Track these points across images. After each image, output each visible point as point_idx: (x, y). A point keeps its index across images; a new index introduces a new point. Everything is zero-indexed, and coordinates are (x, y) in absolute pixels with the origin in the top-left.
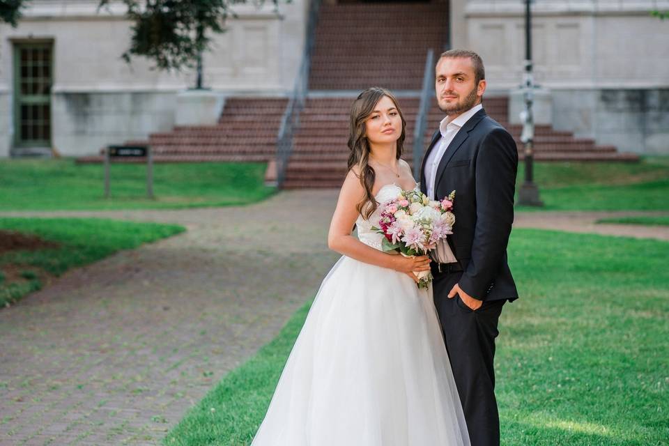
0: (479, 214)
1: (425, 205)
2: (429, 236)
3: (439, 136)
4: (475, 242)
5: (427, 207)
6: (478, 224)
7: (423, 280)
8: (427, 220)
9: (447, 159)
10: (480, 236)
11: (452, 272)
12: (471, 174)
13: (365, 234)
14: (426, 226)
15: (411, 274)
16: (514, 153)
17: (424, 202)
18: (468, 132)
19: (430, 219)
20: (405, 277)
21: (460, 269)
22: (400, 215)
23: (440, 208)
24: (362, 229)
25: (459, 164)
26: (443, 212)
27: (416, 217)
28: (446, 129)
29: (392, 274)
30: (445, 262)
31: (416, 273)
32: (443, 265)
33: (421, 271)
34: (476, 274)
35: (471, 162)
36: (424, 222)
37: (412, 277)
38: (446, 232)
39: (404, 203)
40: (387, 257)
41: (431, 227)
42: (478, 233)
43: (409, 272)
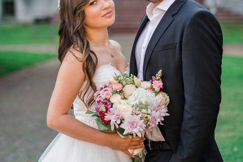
0: (186, 96)
1: (137, 87)
2: (148, 121)
3: (147, 20)
4: (184, 124)
5: (140, 89)
6: (186, 107)
7: (138, 157)
8: (144, 103)
9: (154, 44)
10: (190, 119)
11: (162, 150)
12: (177, 58)
13: (81, 113)
14: (144, 111)
15: (126, 151)
16: (219, 34)
17: (136, 84)
18: (173, 16)
19: (146, 102)
20: (121, 154)
21: (168, 147)
22: (116, 99)
23: (152, 89)
24: (79, 107)
25: (166, 48)
26: (157, 93)
27: (132, 101)
28: (152, 14)
29: (108, 151)
30: (154, 140)
31: (130, 151)
32: (152, 142)
33: (136, 149)
34: (185, 157)
35: (178, 45)
36: (141, 106)
37: (127, 154)
38: (163, 115)
39: (118, 87)
40: (103, 135)
41: (149, 112)
42: (186, 116)
43: (125, 150)
